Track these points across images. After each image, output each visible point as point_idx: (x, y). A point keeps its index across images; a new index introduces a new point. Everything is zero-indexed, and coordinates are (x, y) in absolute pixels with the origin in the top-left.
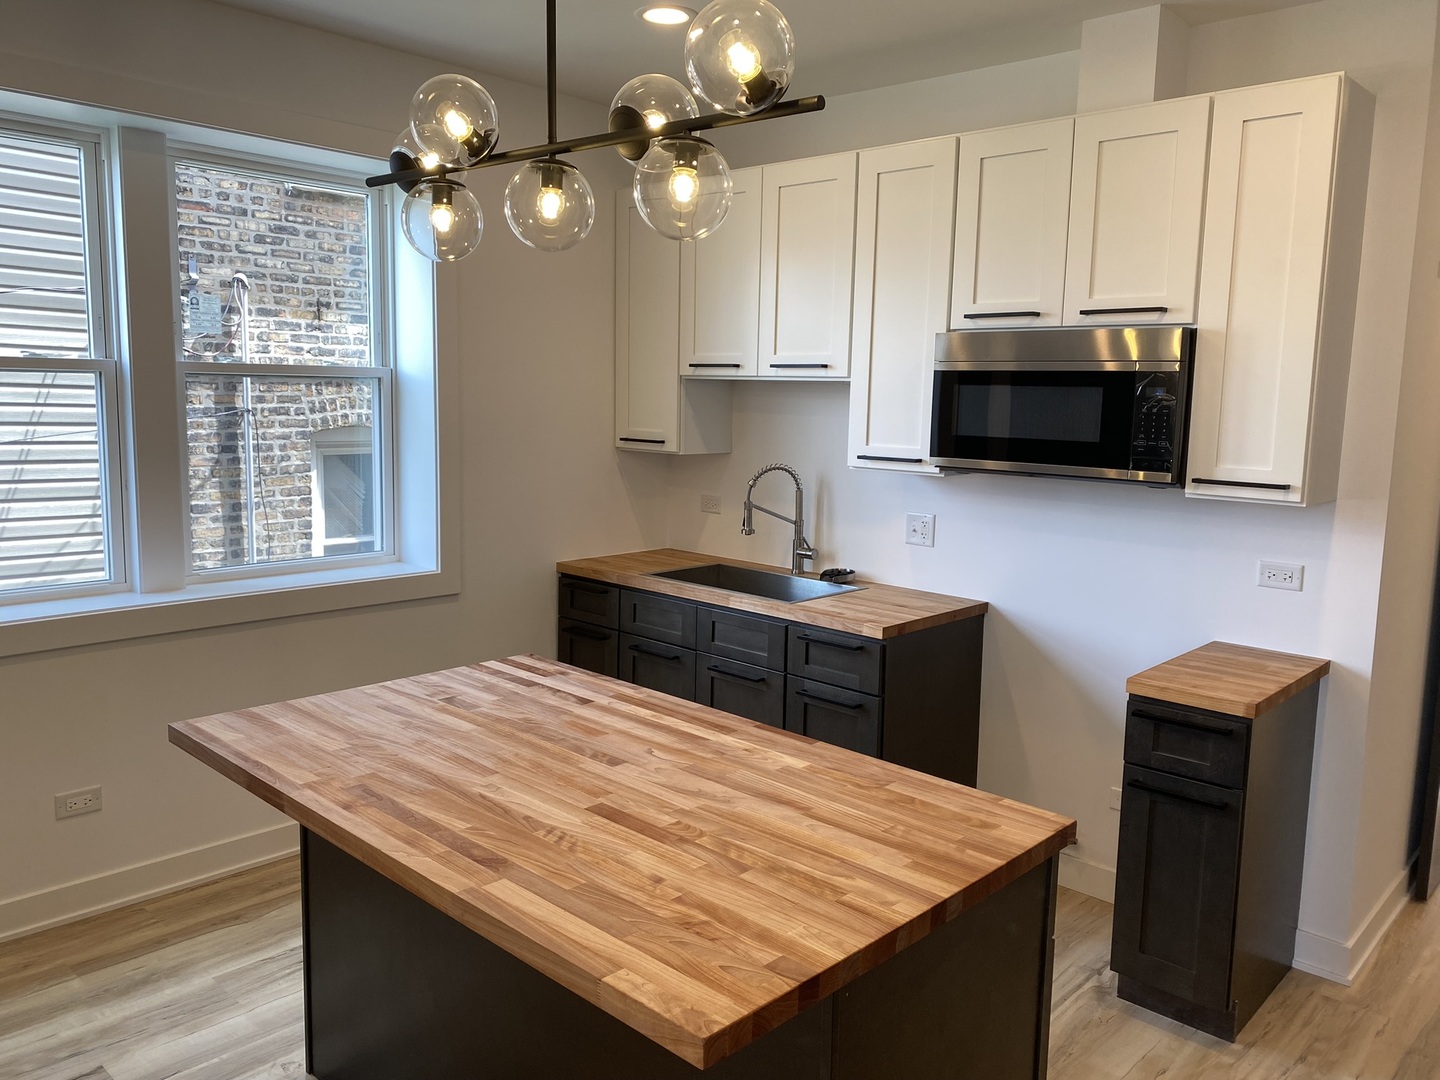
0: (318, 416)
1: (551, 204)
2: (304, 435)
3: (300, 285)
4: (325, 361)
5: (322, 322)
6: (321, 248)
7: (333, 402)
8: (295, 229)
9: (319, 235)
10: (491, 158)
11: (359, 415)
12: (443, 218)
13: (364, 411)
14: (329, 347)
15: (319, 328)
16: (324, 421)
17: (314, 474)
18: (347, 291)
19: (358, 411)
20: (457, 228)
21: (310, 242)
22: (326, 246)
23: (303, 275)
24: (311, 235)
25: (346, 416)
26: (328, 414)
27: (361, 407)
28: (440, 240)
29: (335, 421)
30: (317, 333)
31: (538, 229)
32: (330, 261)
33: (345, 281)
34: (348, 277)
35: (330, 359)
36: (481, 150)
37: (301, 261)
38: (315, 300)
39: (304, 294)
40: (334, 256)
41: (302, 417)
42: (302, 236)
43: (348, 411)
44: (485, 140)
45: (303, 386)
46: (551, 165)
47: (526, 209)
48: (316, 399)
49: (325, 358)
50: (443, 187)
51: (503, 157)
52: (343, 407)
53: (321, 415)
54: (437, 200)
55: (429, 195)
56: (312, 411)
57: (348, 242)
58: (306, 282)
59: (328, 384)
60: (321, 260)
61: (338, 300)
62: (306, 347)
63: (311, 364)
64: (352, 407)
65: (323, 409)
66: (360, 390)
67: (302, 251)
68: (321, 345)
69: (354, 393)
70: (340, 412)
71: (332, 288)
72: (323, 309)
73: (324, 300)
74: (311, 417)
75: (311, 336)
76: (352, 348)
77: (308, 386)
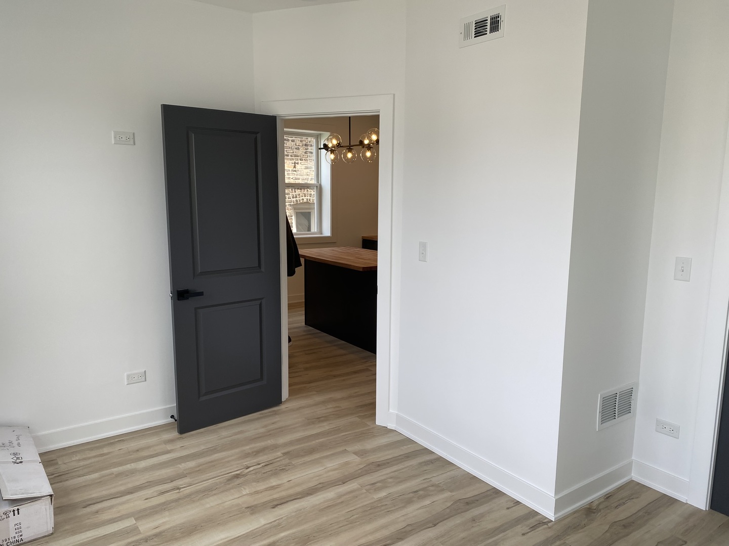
0: (295, 199)
1: (350, 155)
2: (290, 205)
3: (290, 157)
4: (297, 182)
5: (296, 169)
6: (296, 145)
7: (299, 195)
8: (288, 139)
9: (295, 141)
10: (340, 147)
11: (307, 199)
12: (332, 156)
13: (309, 198)
14: (298, 177)
15: (295, 171)
16: (297, 201)
17: (293, 218)
18: (304, 158)
19: (306, 197)
20: (335, 158)
21: (293, 143)
22: (297, 144)
23: (291, 154)
24: (293, 141)
25: (303, 199)
26: (298, 199)
27: (308, 196)
28: (332, 160)
29: (300, 201)
30: (295, 172)
31: (347, 160)
32: (298, 149)
33: (303, 155)
34: (304, 154)
35: (299, 181)
36: (339, 145)
37: (290, 149)
38: (294, 162)
39: (291, 160)
40: (300, 147)
41: (290, 200)
42: (290, 141)
43: (304, 198)
44: (339, 144)
45: (290, 190)
46: (350, 149)
47: (345, 156)
48: (294, 194)
49: (297, 181)
50: (332, 151)
51: (342, 146)
52: (302, 196)
53: (296, 199)
54: (331, 153)
55: (330, 152)
56: (293, 198)
57: (304, 143)
58: (291, 156)
59: (298, 189)
60: (296, 149)
61: (301, 161)
62: (291, 177)
63: (293, 182)
64: (305, 196)
65: (296, 197)
66: (307, 191)
67: (290, 146)
68: (296, 176)
69: (306, 192)
70: (301, 198)
71: (299, 158)
72: (296, 165)
73: (297, 162)
74: (293, 199)
75: (293, 174)
76: (305, 177)
77: (292, 190)
